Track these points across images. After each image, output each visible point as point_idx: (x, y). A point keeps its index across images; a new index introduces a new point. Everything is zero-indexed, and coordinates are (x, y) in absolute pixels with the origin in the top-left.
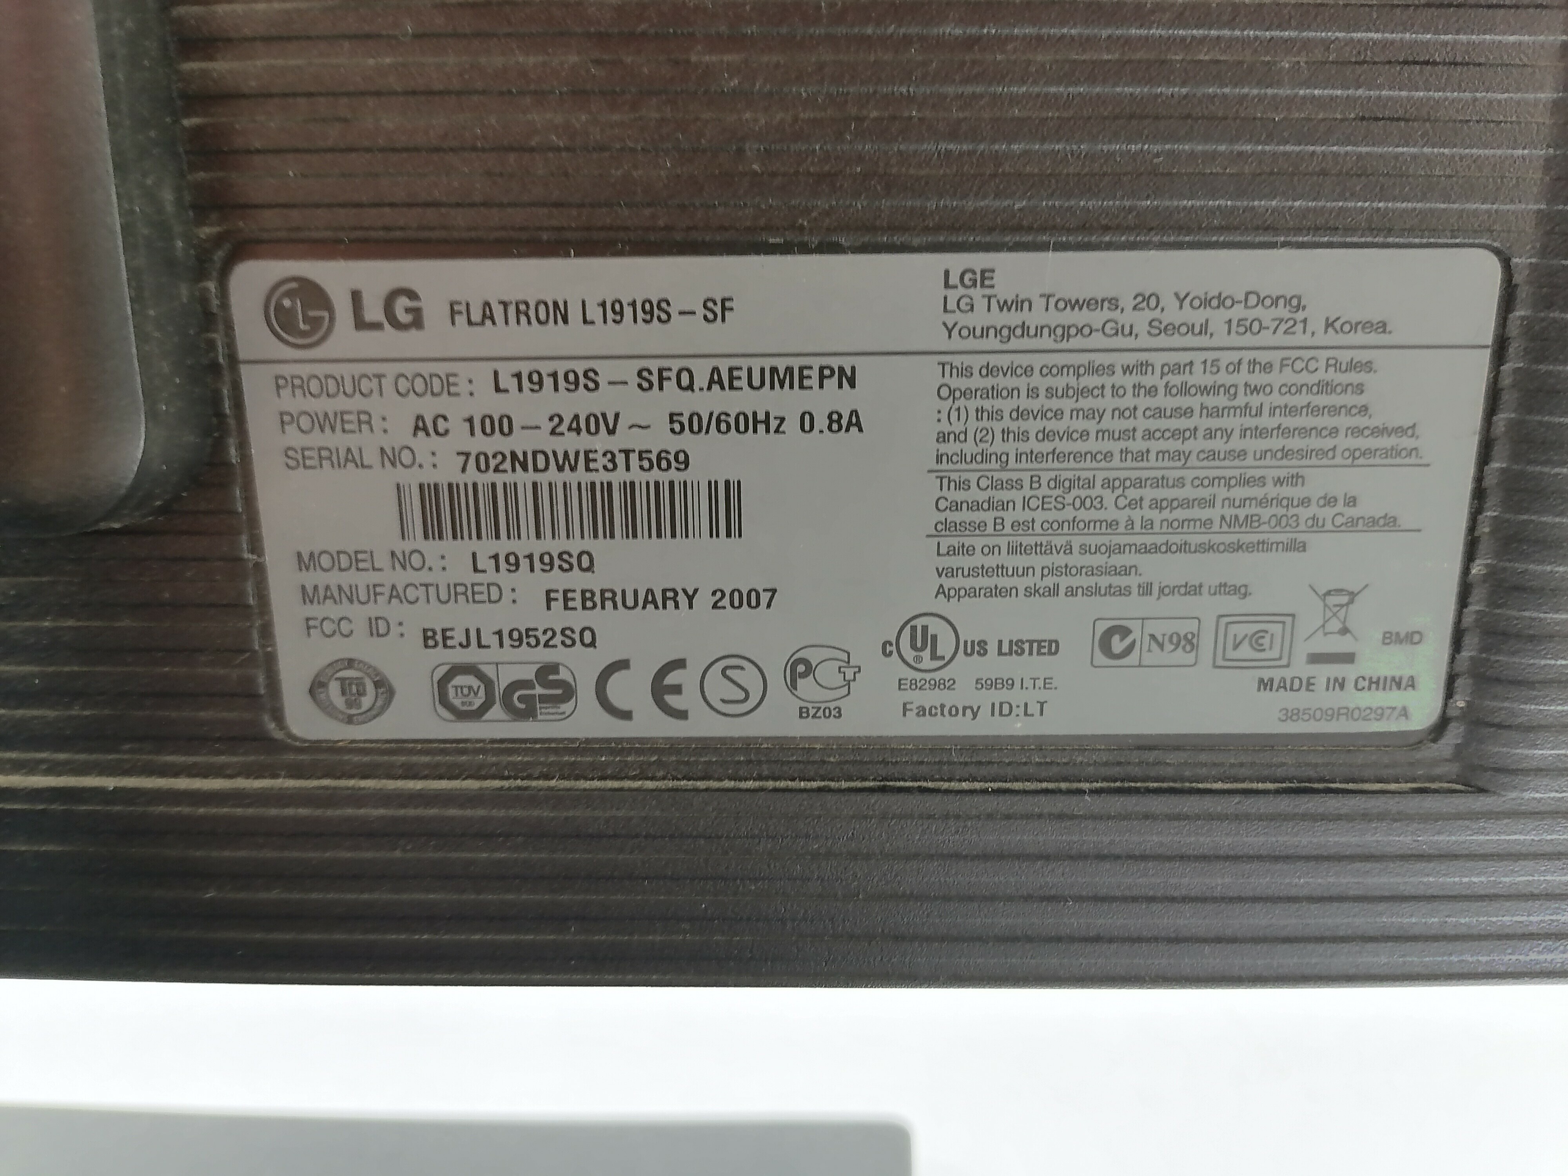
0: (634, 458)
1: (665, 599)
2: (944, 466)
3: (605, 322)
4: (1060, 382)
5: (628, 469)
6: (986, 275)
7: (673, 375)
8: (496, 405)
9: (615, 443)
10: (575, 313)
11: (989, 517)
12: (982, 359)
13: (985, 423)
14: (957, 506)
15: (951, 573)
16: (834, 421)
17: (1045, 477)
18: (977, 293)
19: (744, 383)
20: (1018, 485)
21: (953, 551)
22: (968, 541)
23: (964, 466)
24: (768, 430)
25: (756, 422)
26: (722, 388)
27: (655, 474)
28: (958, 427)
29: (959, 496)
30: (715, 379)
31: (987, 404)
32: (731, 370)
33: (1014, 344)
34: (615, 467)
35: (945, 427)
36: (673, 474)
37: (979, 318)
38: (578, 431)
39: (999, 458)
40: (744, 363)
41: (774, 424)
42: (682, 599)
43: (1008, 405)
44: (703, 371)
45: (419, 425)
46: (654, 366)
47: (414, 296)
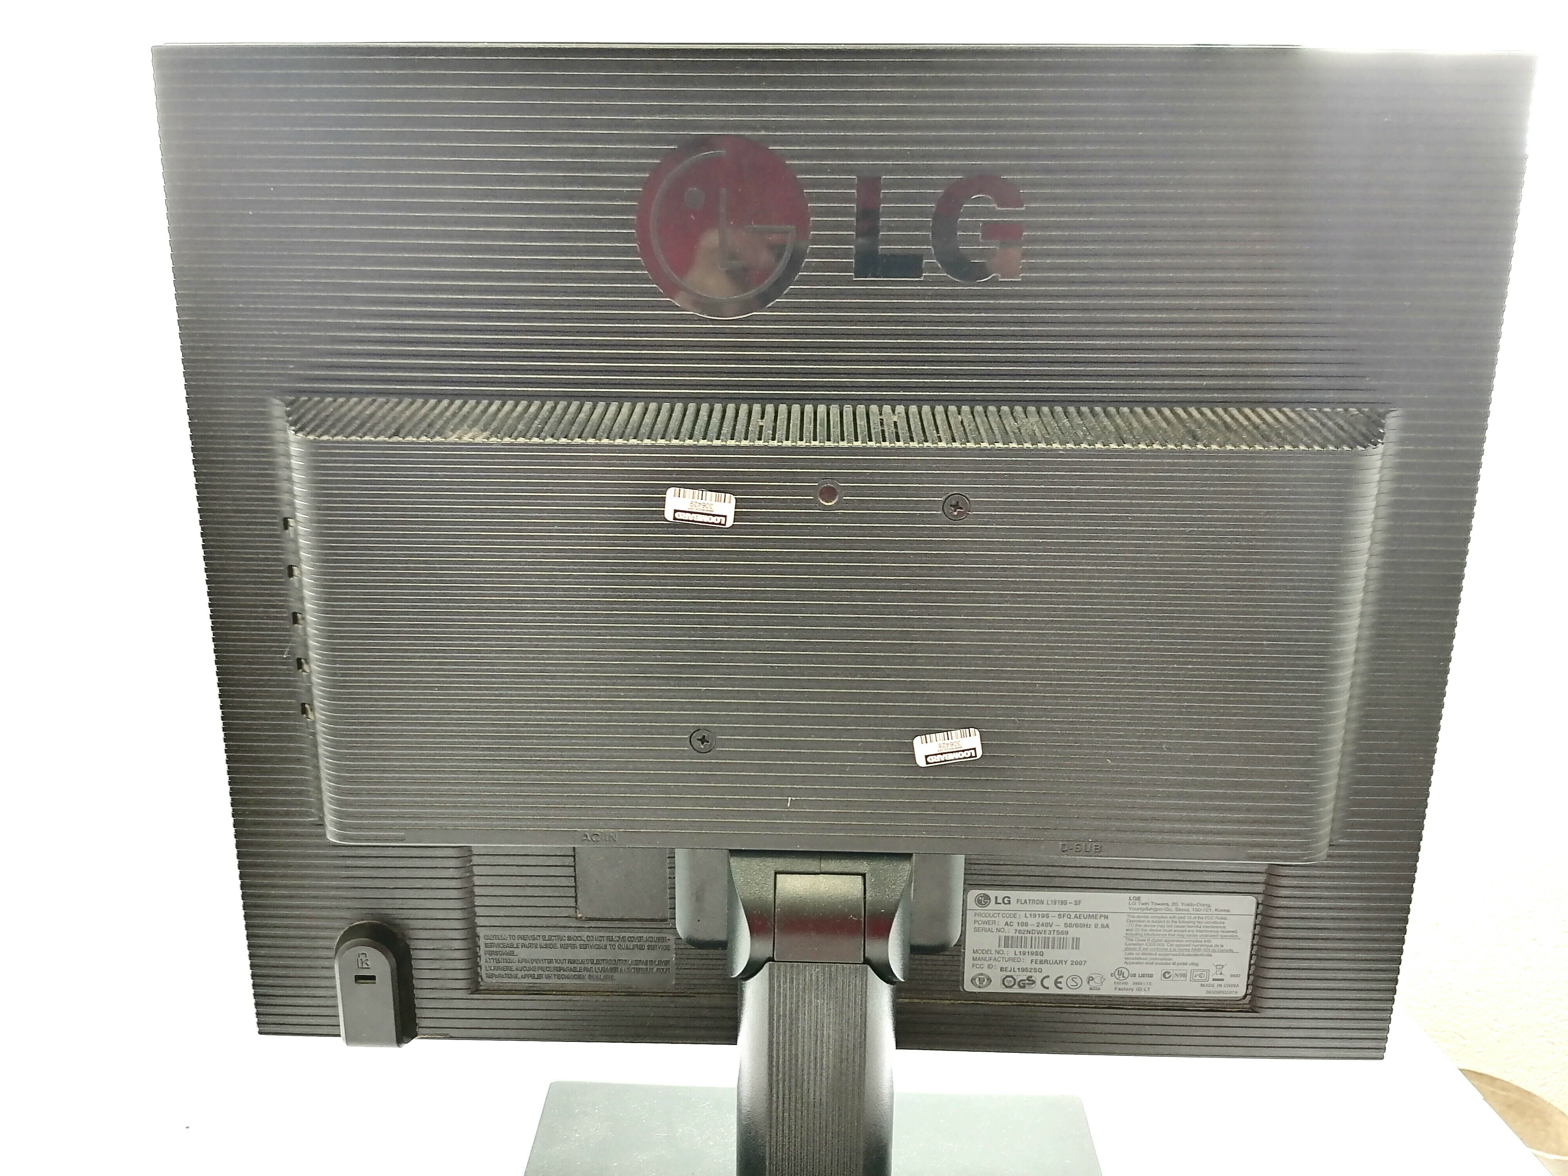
0: (1055, 932)
1: (1060, 962)
2: (1127, 936)
3: (1052, 904)
5: (1054, 934)
6: (1139, 898)
7: (1066, 915)
8: (1025, 920)
9: (1051, 929)
10: (1045, 902)
11: (1137, 947)
12: (1137, 915)
13: (1137, 927)
14: (1130, 945)
15: (1128, 959)
16: (1103, 926)
17: (1151, 939)
18: (1137, 902)
19: (1082, 917)
20: (1145, 940)
21: (1129, 954)
22: (1132, 952)
23: (1132, 936)
25: (1084, 925)
27: (1060, 936)
28: (1131, 928)
29: (1131, 942)
30: (1076, 917)
31: (1138, 924)
32: (1080, 915)
33: (1145, 912)
34: (1051, 934)
35: (1128, 928)
36: (1064, 936)
37: (1137, 906)
38: (1043, 926)
39: (1140, 935)
40: (1083, 913)
41: (1088, 926)
42: (1064, 963)
43: (1142, 924)
44: (1073, 915)
45: (1007, 924)
46: (1062, 913)
47: (1009, 898)
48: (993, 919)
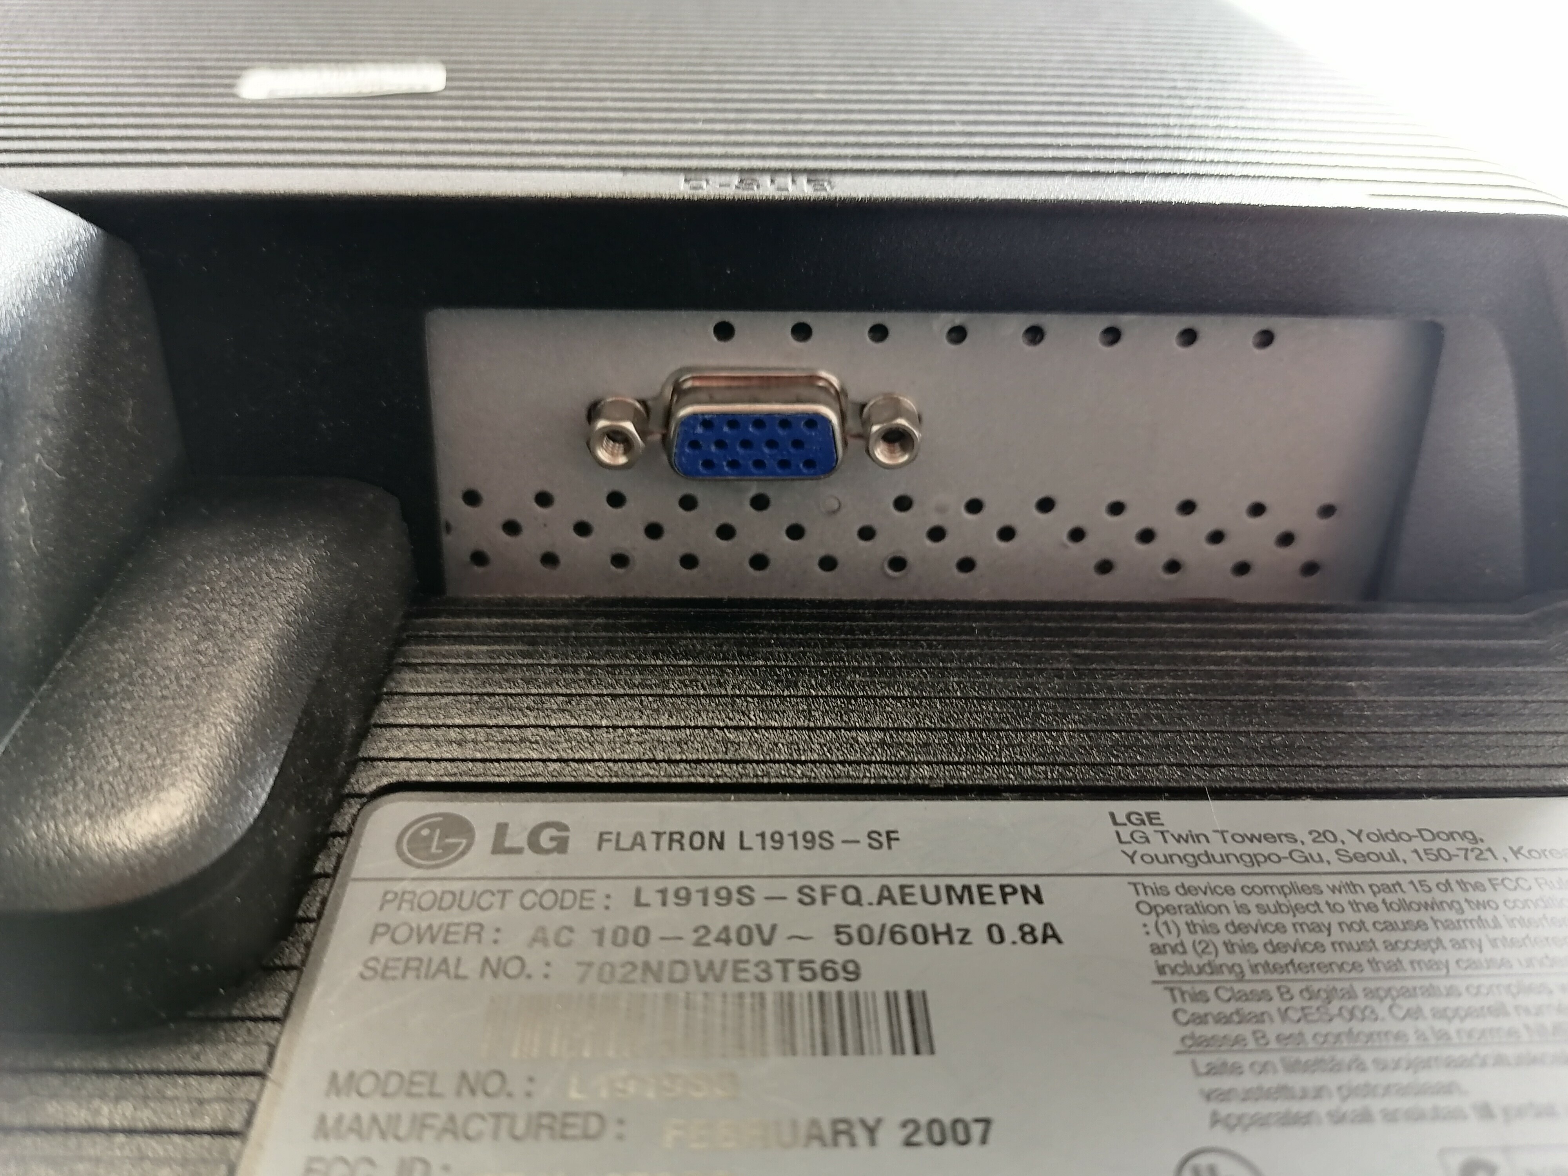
0: (793, 969)
1: (837, 1133)
2: (1168, 977)
3: (764, 848)
4: (1269, 900)
5: (785, 978)
6: (1151, 817)
7: (838, 892)
8: (636, 918)
9: (770, 954)
10: (732, 842)
11: (1246, 1030)
12: (1178, 881)
13: (1200, 936)
14: (1201, 1019)
15: (1224, 1096)
16: (1026, 933)
17: (1295, 988)
18: (1148, 829)
19: (918, 898)
20: (1265, 996)
21: (1212, 1071)
22: (1231, 1059)
23: (1191, 977)
24: (951, 942)
25: (936, 934)
26: (894, 903)
27: (819, 985)
28: (1172, 940)
29: (1200, 1008)
30: (886, 895)
31: (1197, 919)
32: (902, 887)
33: (1202, 868)
34: (770, 977)
35: (1155, 939)
36: (841, 985)
37: (1157, 846)
38: (727, 941)
39: (1231, 969)
40: (917, 882)
41: (957, 936)
42: (861, 1135)
43: (1220, 921)
44: (870, 891)
45: (539, 938)
46: (817, 884)
47: (564, 827)
48: (475, 916)
